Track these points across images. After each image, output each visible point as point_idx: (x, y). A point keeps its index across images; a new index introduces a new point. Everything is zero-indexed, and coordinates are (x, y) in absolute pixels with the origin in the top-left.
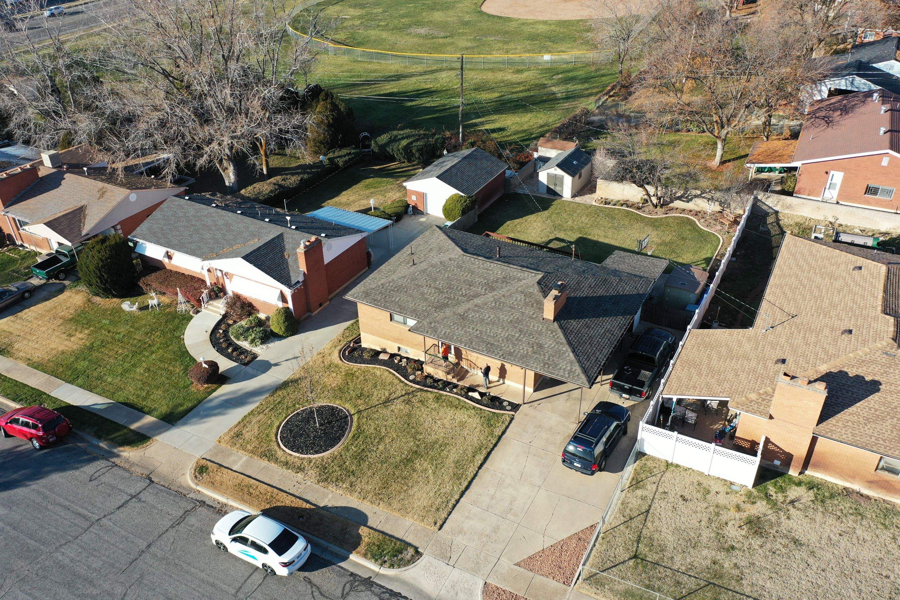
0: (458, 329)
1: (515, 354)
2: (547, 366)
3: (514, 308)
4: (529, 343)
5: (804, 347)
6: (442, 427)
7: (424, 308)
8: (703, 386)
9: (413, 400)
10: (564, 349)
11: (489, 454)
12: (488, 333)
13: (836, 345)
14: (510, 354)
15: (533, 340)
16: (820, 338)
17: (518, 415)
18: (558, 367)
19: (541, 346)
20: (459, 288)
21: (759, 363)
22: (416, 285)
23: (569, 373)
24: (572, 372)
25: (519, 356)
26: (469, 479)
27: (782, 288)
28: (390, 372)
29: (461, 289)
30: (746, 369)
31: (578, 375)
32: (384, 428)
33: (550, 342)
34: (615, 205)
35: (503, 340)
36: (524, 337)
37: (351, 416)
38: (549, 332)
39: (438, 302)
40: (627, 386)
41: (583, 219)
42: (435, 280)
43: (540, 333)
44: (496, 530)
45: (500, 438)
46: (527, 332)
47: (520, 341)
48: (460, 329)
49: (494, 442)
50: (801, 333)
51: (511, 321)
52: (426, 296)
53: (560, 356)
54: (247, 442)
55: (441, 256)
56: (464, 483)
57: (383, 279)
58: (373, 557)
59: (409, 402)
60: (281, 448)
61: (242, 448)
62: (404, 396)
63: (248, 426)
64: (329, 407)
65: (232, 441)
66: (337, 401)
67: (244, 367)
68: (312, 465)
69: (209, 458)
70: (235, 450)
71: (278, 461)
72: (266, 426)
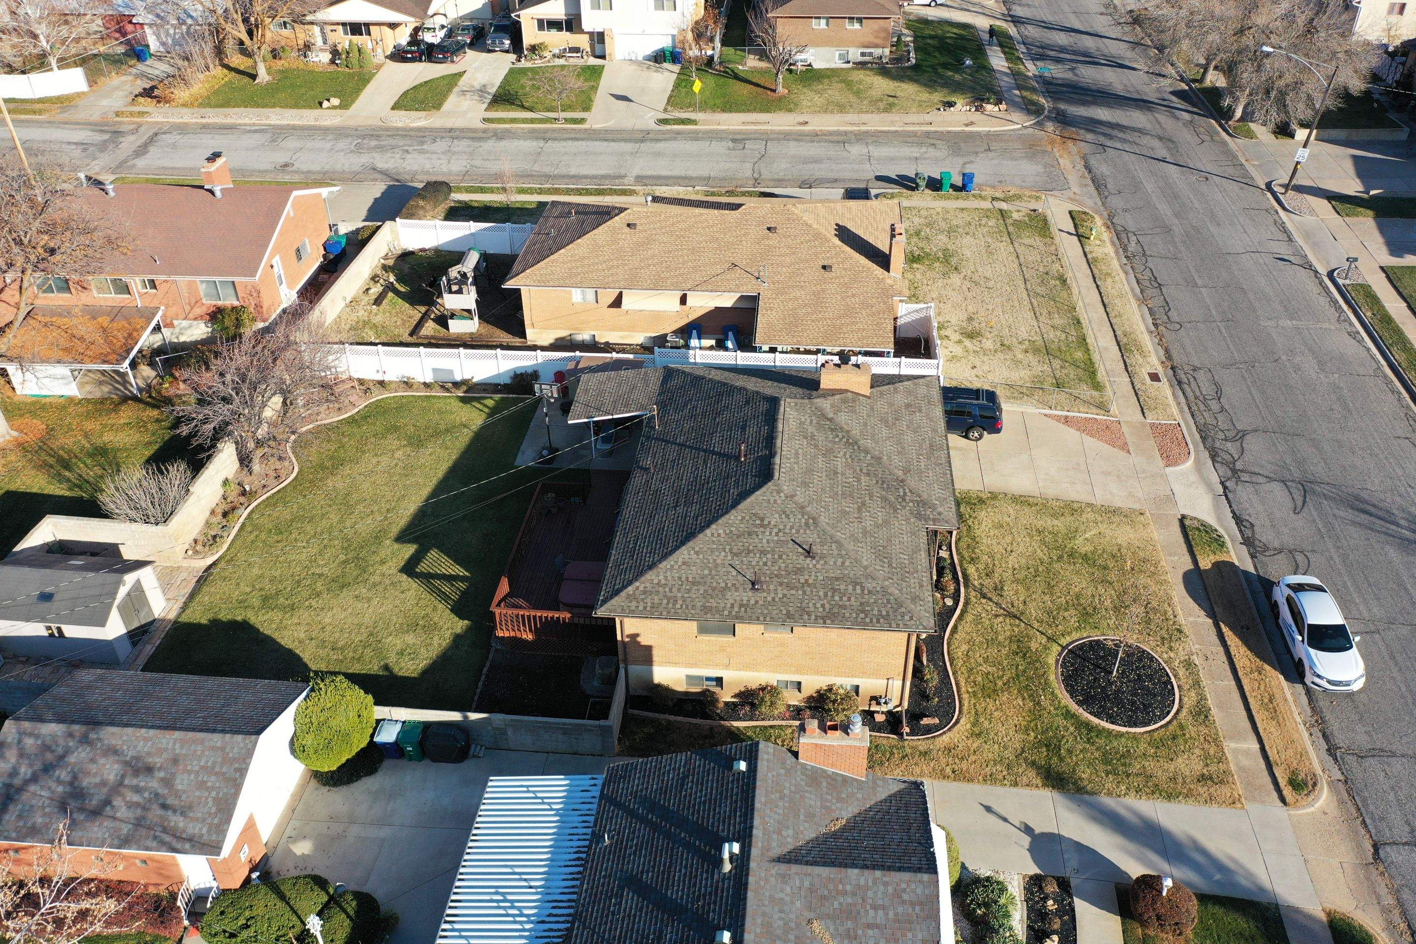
1: (931, 426)
3: (865, 422)
9: (990, 585)
10: (901, 387)
11: (1020, 495)
13: (796, 235)
15: (903, 409)
27: (663, 277)
28: (953, 631)
32: (1061, 600)
33: (899, 397)
34: (226, 526)
36: (904, 418)
37: (1064, 648)
44: (1107, 474)
45: (990, 491)
46: (894, 415)
47: (911, 421)
48: (926, 475)
49: (1000, 494)
50: (773, 258)
53: (912, 392)
54: (1206, 758)
55: (784, 512)
56: (1075, 506)
57: (869, 585)
58: (1222, 545)
59: (999, 589)
60: (1181, 707)
61: (1221, 759)
62: (990, 599)
63: (1180, 780)
64: (1070, 681)
65: (1222, 782)
66: (1052, 677)
67: (1074, 882)
68: (1172, 655)
69: (1275, 795)
70: (1233, 767)
71: (1202, 698)
72: (1163, 752)
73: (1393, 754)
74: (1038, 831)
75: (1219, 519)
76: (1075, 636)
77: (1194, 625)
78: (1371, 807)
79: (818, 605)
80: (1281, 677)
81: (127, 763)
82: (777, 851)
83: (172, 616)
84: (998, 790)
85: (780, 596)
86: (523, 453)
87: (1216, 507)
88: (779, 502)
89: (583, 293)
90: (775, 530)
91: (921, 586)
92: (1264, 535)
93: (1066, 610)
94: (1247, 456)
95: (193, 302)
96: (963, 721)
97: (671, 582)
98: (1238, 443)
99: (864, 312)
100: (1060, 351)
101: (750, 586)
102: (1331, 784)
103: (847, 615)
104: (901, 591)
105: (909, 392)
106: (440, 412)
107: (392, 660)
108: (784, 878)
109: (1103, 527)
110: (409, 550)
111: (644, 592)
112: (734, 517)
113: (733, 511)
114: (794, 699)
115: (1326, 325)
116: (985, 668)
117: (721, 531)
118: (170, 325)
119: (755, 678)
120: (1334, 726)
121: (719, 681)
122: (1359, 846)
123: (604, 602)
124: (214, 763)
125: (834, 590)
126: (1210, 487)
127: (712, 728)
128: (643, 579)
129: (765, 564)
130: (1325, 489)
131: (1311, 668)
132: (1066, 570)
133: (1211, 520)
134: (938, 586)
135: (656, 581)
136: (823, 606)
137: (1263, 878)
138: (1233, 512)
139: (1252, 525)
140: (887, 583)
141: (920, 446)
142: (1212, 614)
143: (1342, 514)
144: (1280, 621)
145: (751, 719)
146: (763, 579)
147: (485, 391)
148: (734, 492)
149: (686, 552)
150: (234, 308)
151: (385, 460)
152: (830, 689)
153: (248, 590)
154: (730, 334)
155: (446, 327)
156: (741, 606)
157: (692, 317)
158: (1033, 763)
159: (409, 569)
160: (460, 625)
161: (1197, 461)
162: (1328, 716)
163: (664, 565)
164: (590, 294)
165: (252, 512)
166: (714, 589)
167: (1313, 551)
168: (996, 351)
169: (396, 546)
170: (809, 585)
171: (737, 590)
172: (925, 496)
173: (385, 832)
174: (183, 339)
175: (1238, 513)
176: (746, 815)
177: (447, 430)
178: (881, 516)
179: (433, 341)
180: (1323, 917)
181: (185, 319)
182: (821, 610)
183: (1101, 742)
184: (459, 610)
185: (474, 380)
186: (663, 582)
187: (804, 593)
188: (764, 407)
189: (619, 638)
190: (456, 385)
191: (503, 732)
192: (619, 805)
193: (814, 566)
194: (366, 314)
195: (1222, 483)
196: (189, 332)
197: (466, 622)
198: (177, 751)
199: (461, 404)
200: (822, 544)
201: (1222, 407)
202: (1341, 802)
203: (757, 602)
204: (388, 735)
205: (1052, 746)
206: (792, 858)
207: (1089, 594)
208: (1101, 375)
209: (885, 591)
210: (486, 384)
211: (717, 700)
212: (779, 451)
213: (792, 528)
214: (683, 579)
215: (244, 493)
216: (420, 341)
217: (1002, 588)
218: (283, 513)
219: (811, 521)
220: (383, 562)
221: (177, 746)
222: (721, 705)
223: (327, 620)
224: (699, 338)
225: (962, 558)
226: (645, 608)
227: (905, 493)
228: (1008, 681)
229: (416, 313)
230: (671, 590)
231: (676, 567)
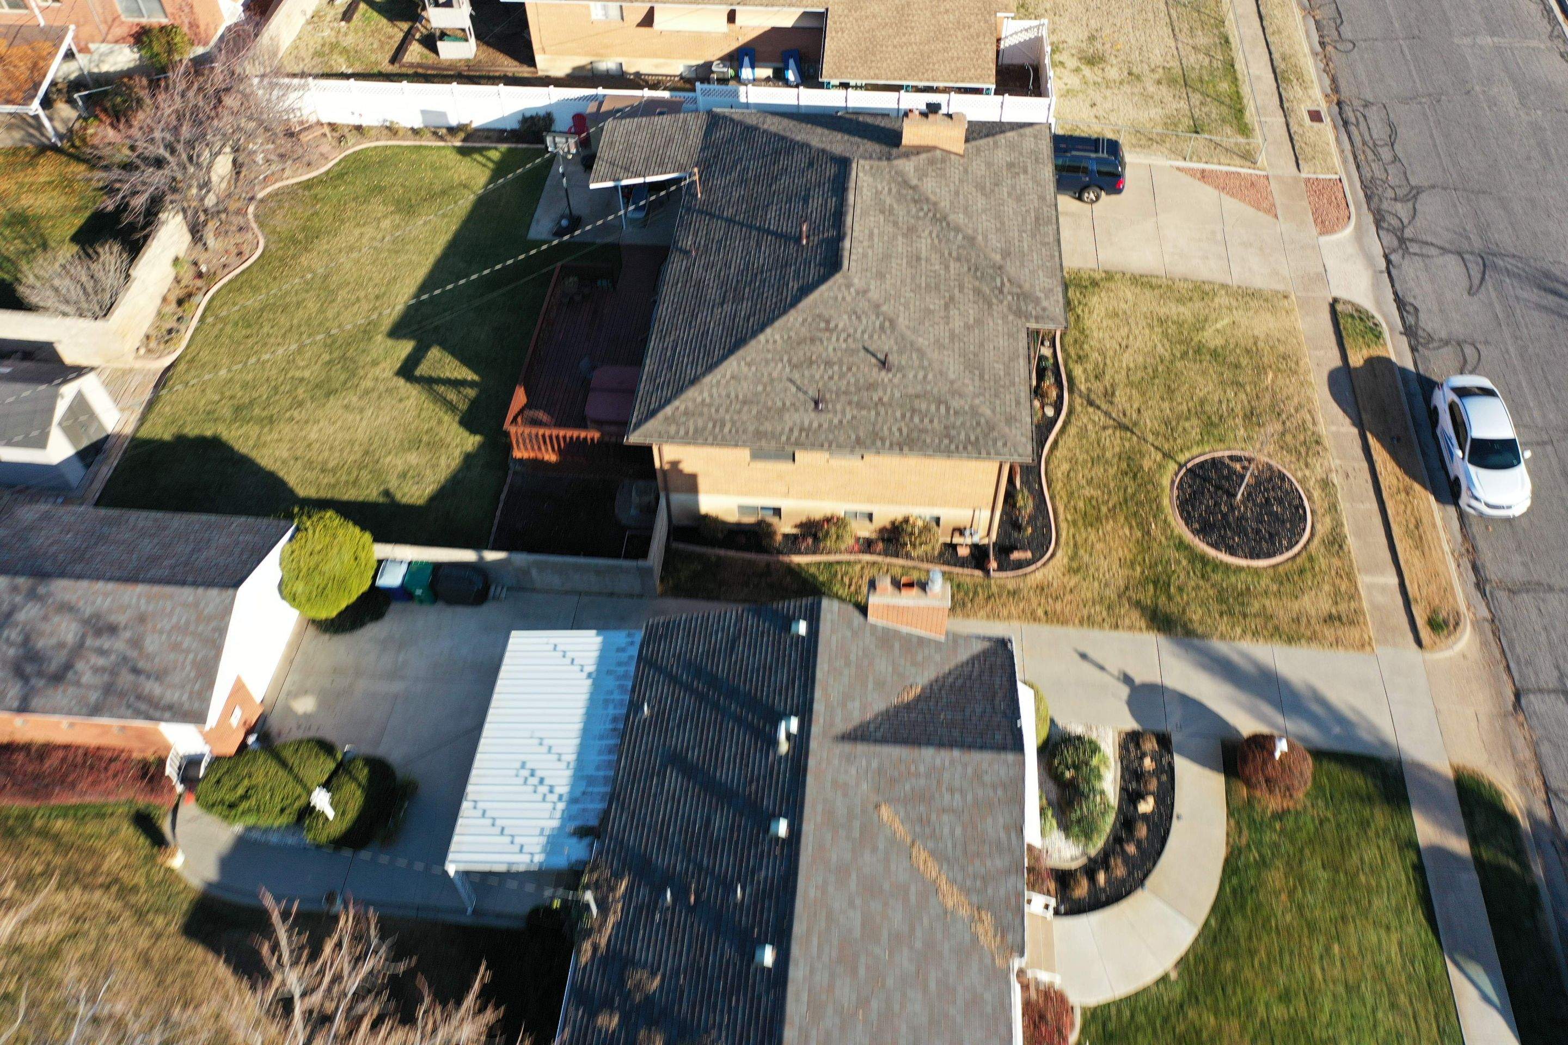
1: (1040, 193)
10: (1003, 141)
11: (1141, 276)
12: (1022, 223)
14: (1043, 198)
25: (1041, 189)
26: (1197, 284)
33: (999, 154)
36: (1006, 182)
37: (1184, 466)
38: (982, 154)
43: (989, 163)
44: (1247, 245)
45: (1106, 271)
46: (994, 178)
47: (1015, 186)
48: (1032, 258)
49: (1117, 275)
51: (983, 195)
53: (1017, 146)
54: (1336, 596)
55: (855, 313)
56: (1207, 288)
57: (955, 403)
58: (1378, 336)
59: (1109, 395)
60: (1312, 534)
61: (1353, 596)
62: (1098, 408)
63: (1304, 620)
64: (1186, 506)
65: (1352, 623)
66: (1166, 502)
67: (1175, 738)
68: (1307, 473)
69: (1410, 636)
70: (1365, 605)
71: (1338, 524)
72: (1288, 587)
73: (1551, 589)
74: (1138, 680)
75: (1378, 303)
76: (1196, 450)
77: (1336, 435)
78: (1519, 650)
79: (895, 429)
80: (1432, 498)
81: (86, 622)
82: (841, 726)
83: (128, 430)
84: (1095, 634)
85: (849, 416)
86: (538, 221)
87: (1376, 285)
88: (849, 299)
89: (605, 8)
90: (843, 336)
91: (1018, 403)
92: (1430, 323)
93: (1187, 419)
94: (1418, 222)
95: (110, 20)
96: (1059, 554)
97: (717, 402)
98: (1410, 204)
99: (959, 34)
100: (1201, 81)
101: (813, 405)
102: (1476, 624)
103: (928, 440)
104: (994, 411)
105: (1012, 146)
106: (433, 167)
107: (393, 484)
108: (849, 759)
109: (1238, 315)
110: (406, 348)
111: (686, 413)
112: (793, 318)
113: (793, 313)
114: (865, 531)
115: (1534, 43)
116: (1088, 492)
117: (777, 337)
118: (84, 50)
119: (818, 508)
120: (1487, 556)
121: (777, 512)
122: (1499, 694)
123: (638, 425)
124: (188, 623)
125: (913, 411)
126: (1369, 259)
127: (768, 565)
128: (683, 397)
129: (831, 378)
130: (1509, 263)
131: (1469, 489)
132: (1190, 370)
133: (1368, 304)
134: (1038, 392)
135: (699, 400)
136: (900, 430)
137: (1387, 732)
138: (1395, 293)
139: (1416, 309)
140: (977, 401)
141: (1024, 220)
142: (1359, 423)
143: (1524, 294)
144: (1438, 432)
145: (814, 553)
146: (828, 396)
147: (488, 138)
148: (794, 285)
149: (735, 363)
150: (162, 28)
151: (369, 231)
152: (906, 520)
153: (217, 398)
154: (791, 62)
155: (435, 50)
156: (801, 430)
157: (743, 40)
158: (1138, 604)
159: (407, 371)
160: (471, 442)
161: (1359, 228)
162: (1481, 544)
163: (708, 379)
164: (614, 8)
165: (212, 299)
166: (769, 410)
167: (1487, 342)
168: (1121, 83)
169: (390, 342)
170: (883, 404)
171: (797, 410)
172: (1027, 286)
173: (397, 687)
174: (105, 68)
175: (1400, 295)
176: (806, 685)
177: (444, 192)
178: (972, 313)
179: (420, 71)
180: (1450, 774)
181: (103, 41)
182: (897, 434)
183: (1217, 577)
184: (469, 422)
185: (474, 125)
186: (708, 400)
187: (878, 414)
188: (831, 170)
189: (657, 464)
190: (452, 130)
191: (526, 572)
192: (659, 669)
193: (890, 380)
194: (333, 34)
195: (1386, 257)
196: (111, 59)
197: (478, 438)
198: (143, 608)
199: (459, 157)
200: (901, 352)
201: (1395, 157)
202: (1484, 644)
203: (820, 426)
204: (392, 578)
205: (1161, 583)
206: (859, 735)
207: (1216, 399)
208: (1250, 115)
209: (974, 411)
210: (489, 130)
211: (775, 533)
212: (849, 232)
213: (863, 332)
214: (733, 395)
215: (200, 275)
216: (404, 70)
217: (1113, 394)
218: (252, 302)
219: (887, 324)
220: (375, 363)
221: (143, 601)
222: (779, 538)
223: (313, 436)
224: (753, 67)
225: (1067, 357)
226: (687, 433)
227: (1003, 284)
228: (1114, 507)
229: (397, 31)
230: (717, 411)
231: (723, 382)
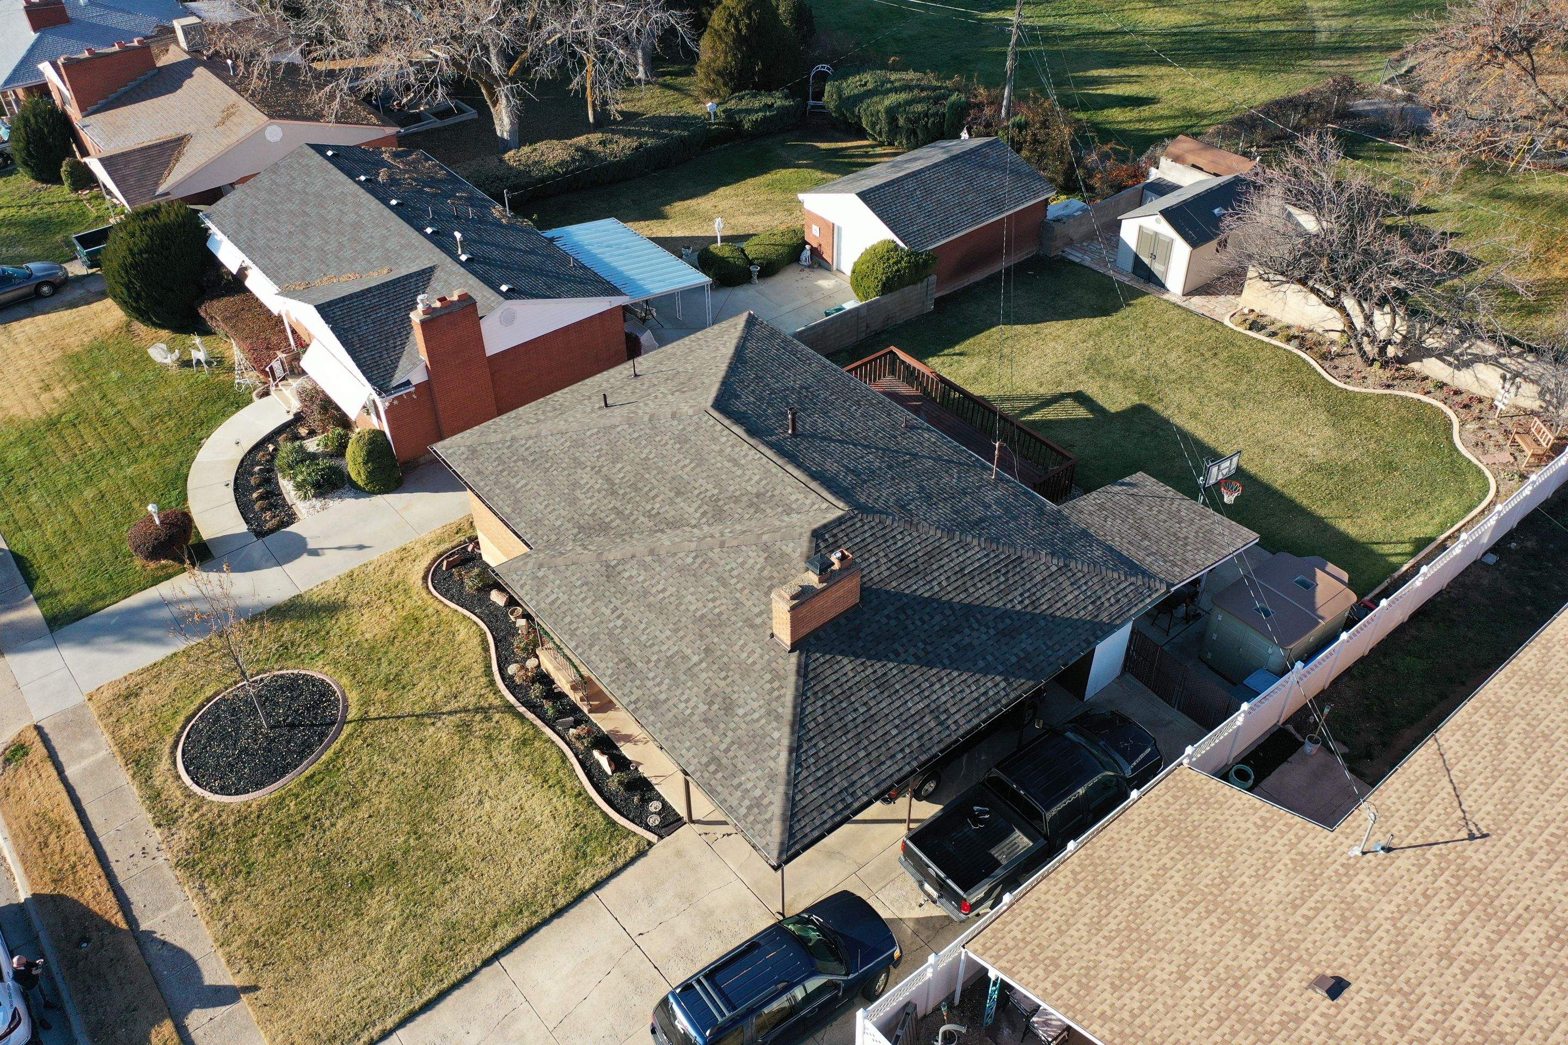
0: (583, 600)
1: (665, 707)
2: (712, 768)
3: (725, 585)
4: (706, 691)
5: (1431, 963)
6: (485, 818)
7: (558, 523)
8: (1074, 970)
9: (476, 727)
10: (776, 735)
11: (532, 931)
12: (638, 633)
13: (1532, 999)
14: (654, 705)
15: (722, 684)
16: (1498, 949)
17: (663, 849)
18: (736, 781)
19: (729, 708)
20: (652, 494)
21: (1267, 961)
22: (575, 459)
23: (749, 808)
24: (758, 805)
25: (670, 716)
26: (445, 985)
27: (1507, 718)
28: (484, 641)
29: (656, 496)
30: (1220, 969)
31: (769, 821)
32: (378, 778)
33: (756, 705)
34: (1273, 334)
35: (659, 660)
36: (707, 670)
37: (344, 722)
38: (768, 677)
39: (594, 514)
40: (934, 870)
41: (1174, 355)
42: (616, 459)
43: (746, 673)
45: (583, 895)
46: (720, 658)
47: (694, 676)
48: (589, 601)
49: (561, 902)
50: (1456, 908)
51: (703, 616)
52: (578, 493)
53: (756, 751)
60: (173, 755)
69: (48, 730)
70: (100, 727)
74: (305, 557)
76: (336, 746)
96: (420, 582)
